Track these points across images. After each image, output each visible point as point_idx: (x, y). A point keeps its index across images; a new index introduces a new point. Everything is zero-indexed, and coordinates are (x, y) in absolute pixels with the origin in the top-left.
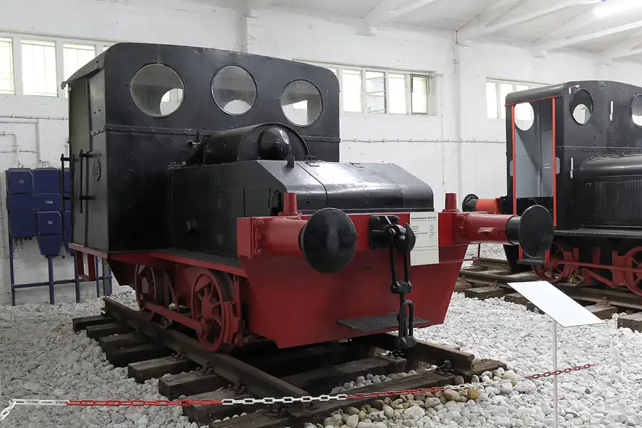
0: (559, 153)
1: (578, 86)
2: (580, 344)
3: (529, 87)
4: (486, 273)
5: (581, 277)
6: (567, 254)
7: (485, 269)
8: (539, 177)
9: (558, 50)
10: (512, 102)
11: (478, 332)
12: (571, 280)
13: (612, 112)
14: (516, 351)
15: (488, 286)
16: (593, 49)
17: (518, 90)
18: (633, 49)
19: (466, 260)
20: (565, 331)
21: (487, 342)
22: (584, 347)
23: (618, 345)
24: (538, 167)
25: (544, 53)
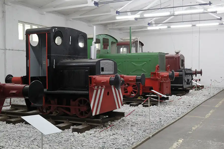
0: (49, 57)
1: (57, 29)
2: (57, 141)
3: (38, 27)
4: (17, 111)
5: (58, 112)
6: (52, 102)
7: (17, 109)
8: (41, 67)
9: (50, 12)
10: (28, 33)
11: (11, 140)
12: (54, 113)
13: (70, 41)
14: (28, 147)
15: (17, 117)
16: (65, 14)
17: (33, 28)
18: (80, 15)
19: (4, 106)
20: (51, 136)
21: (16, 144)
22: (58, 142)
23: (72, 140)
24: (40, 63)
25: (45, 13)
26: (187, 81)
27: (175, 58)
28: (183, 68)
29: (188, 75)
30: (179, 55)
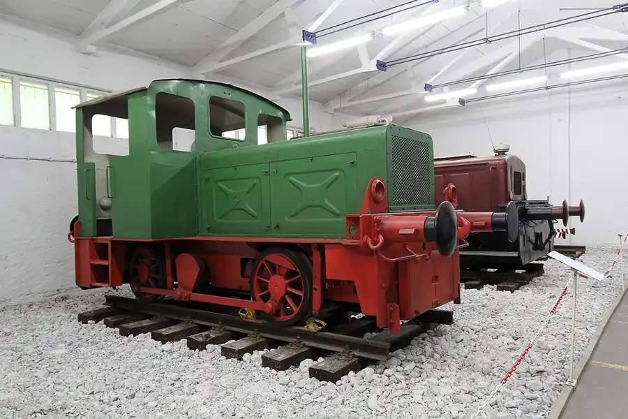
26: (533, 238)
27: (493, 168)
28: (519, 198)
29: (536, 221)
30: (506, 158)
